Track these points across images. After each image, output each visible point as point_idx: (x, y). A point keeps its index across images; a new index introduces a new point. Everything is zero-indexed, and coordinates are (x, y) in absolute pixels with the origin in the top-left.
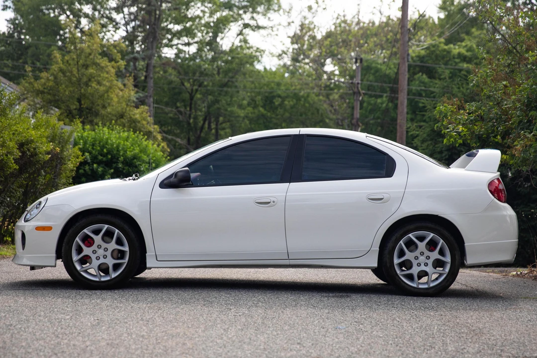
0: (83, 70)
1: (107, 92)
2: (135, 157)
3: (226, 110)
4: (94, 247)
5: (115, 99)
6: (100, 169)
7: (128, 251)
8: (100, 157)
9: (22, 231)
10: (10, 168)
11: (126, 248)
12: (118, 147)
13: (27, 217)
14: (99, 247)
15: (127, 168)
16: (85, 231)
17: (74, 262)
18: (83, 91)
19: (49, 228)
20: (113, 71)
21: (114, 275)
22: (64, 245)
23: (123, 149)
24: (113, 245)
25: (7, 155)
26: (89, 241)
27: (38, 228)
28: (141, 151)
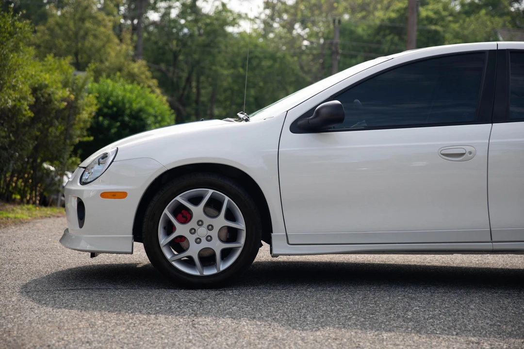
0: (80, 24)
1: (104, 46)
2: (141, 110)
3: (210, 69)
4: (192, 224)
5: (113, 54)
6: (106, 122)
7: (245, 229)
8: (105, 110)
9: (79, 199)
10: (24, 115)
11: (241, 225)
12: (123, 99)
13: (85, 177)
14: (200, 223)
15: (133, 121)
16: (178, 198)
17: (161, 246)
18: (80, 45)
19: (122, 195)
20: (110, 24)
21: (223, 267)
22: (145, 220)
23: (129, 101)
24: (221, 221)
25: (19, 101)
26: (183, 214)
27: (105, 195)
28: (147, 104)
